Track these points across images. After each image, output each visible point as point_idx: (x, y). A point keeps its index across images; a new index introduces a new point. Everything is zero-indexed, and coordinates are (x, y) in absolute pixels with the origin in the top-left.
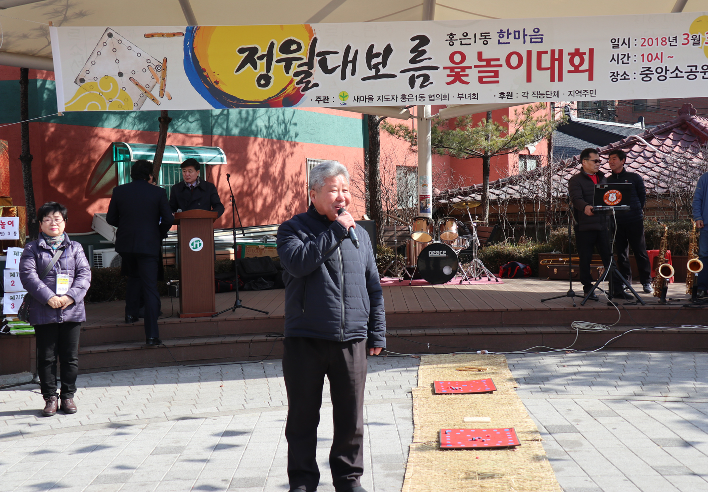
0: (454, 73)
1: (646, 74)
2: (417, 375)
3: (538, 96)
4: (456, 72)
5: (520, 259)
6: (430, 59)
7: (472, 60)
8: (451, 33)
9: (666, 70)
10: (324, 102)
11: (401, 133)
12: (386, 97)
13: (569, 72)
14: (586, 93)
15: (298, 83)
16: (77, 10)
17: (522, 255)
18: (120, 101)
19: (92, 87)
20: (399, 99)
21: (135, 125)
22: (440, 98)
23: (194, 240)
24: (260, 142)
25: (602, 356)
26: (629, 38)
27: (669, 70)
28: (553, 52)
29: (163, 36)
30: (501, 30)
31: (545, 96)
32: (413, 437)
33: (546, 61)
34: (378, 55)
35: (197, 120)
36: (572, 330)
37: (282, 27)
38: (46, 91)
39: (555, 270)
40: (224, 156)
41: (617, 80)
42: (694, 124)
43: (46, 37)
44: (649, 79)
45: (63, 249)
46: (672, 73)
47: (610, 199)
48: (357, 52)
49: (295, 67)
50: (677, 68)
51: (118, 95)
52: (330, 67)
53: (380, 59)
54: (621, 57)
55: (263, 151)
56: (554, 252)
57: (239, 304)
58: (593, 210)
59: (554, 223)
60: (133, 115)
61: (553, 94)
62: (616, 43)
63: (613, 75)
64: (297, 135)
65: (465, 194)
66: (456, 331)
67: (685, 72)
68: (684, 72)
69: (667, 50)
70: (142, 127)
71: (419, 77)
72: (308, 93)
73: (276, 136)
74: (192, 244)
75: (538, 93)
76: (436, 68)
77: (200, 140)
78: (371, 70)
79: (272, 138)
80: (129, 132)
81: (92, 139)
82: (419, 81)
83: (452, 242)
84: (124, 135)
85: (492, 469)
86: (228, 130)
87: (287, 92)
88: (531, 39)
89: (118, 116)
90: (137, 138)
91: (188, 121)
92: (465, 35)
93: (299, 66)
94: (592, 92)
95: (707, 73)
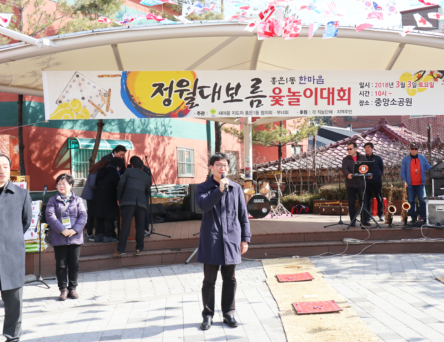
0: (275, 100)
2: (263, 271)
3: (321, 113)
4: (276, 99)
5: (303, 204)
6: (262, 91)
7: (285, 92)
8: (274, 77)
9: (388, 101)
10: (202, 115)
11: (232, 132)
13: (338, 100)
14: (346, 112)
15: (187, 104)
16: (55, 61)
17: (304, 201)
18: (82, 113)
19: (66, 106)
20: (244, 114)
21: (81, 127)
22: (267, 113)
24: (152, 137)
25: (362, 257)
26: (369, 83)
28: (329, 89)
29: (109, 76)
30: (301, 76)
31: (325, 113)
32: (278, 308)
33: (325, 94)
34: (232, 89)
35: (116, 124)
36: (344, 243)
37: (178, 72)
38: (31, 108)
39: (324, 209)
40: (132, 145)
41: (363, 105)
42: (387, 129)
43: (35, 77)
44: (379, 105)
45: (70, 201)
46: (391, 102)
47: (362, 170)
48: (221, 87)
49: (185, 95)
50: (393, 100)
51: (81, 110)
52: (205, 95)
53: (234, 91)
54: (365, 93)
55: (153, 142)
56: (321, 200)
57: (153, 231)
58: (353, 176)
59: (318, 183)
60: (80, 122)
61: (329, 112)
62: (362, 85)
63: (361, 102)
64: (171, 133)
65: (266, 167)
66: (280, 245)
67: (398, 102)
69: (388, 90)
70: (85, 128)
71: (255, 101)
72: (192, 109)
73: (160, 133)
75: (321, 111)
76: (265, 96)
77: (118, 136)
78: (229, 97)
79: (158, 135)
80: (78, 131)
81: (57, 136)
82: (255, 104)
83: (266, 194)
84: (75, 133)
85: (332, 325)
86: (134, 130)
87: (180, 109)
88: (317, 81)
89: (72, 122)
90: (83, 135)
91: (111, 125)
92: (282, 78)
93: (188, 94)
94: (350, 111)
95: (409, 103)
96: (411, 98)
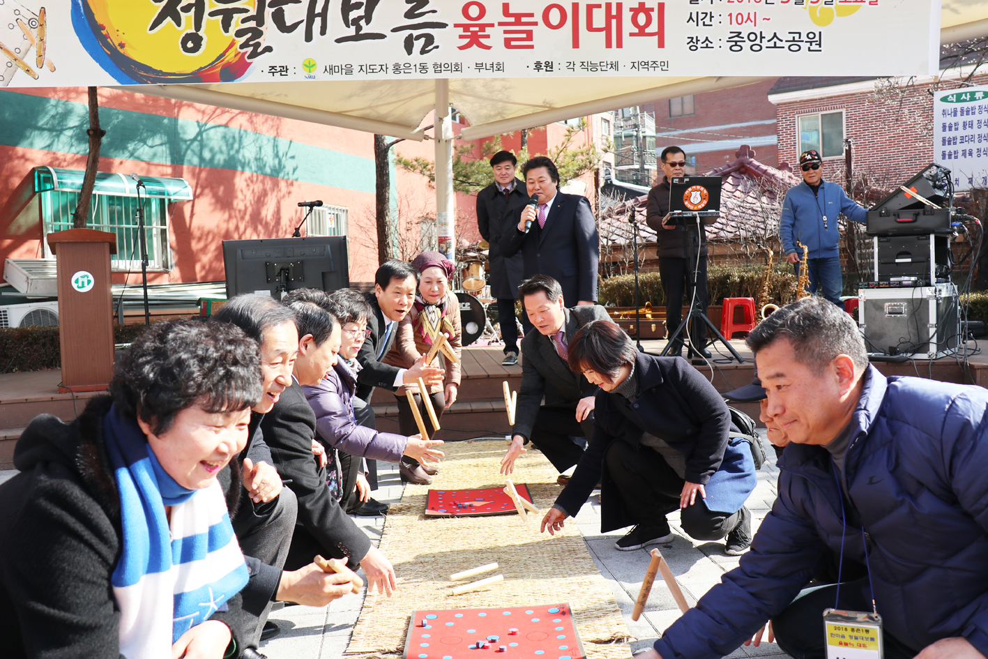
0: (469, 34)
1: (736, 41)
3: (589, 68)
4: (472, 32)
6: (434, 11)
7: (494, 14)
9: (762, 38)
10: (281, 75)
12: (372, 67)
13: (632, 34)
14: (654, 65)
15: (242, 47)
20: (390, 70)
22: (449, 68)
23: (78, 275)
27: (764, 38)
28: (609, 6)
33: (599, 19)
34: (358, 6)
41: (697, 48)
44: (739, 48)
46: (769, 41)
47: (692, 201)
48: (328, 1)
49: (237, 22)
50: (775, 35)
52: (288, 23)
53: (361, 12)
54: (701, 16)
61: (609, 66)
63: (692, 41)
66: (475, 406)
67: (786, 41)
68: (784, 41)
69: (762, 9)
70: (83, 149)
71: (418, 37)
72: (257, 61)
74: (77, 281)
75: (589, 64)
76: (443, 26)
78: (349, 27)
80: (63, 155)
81: (16, 162)
82: (418, 44)
83: (478, 293)
93: (244, 21)
94: (663, 64)
95: (813, 44)
96: (820, 33)
